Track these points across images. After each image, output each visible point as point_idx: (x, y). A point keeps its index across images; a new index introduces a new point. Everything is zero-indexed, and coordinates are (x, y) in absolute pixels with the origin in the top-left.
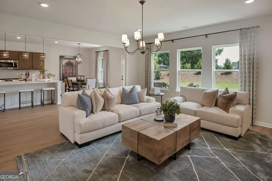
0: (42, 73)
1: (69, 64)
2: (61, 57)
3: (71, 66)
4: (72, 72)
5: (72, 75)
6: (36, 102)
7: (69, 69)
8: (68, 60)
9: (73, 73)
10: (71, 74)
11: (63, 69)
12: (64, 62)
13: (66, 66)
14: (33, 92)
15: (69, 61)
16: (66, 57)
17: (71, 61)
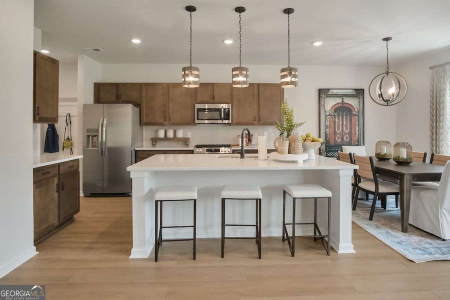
0: (286, 134)
1: (343, 110)
2: (320, 91)
3: (347, 116)
4: (350, 133)
5: (351, 139)
6: (268, 226)
7: (343, 123)
8: (339, 100)
9: (353, 135)
10: (347, 138)
11: (328, 124)
12: (330, 104)
13: (335, 116)
14: (260, 200)
15: (343, 103)
16: (335, 91)
17: (347, 100)
